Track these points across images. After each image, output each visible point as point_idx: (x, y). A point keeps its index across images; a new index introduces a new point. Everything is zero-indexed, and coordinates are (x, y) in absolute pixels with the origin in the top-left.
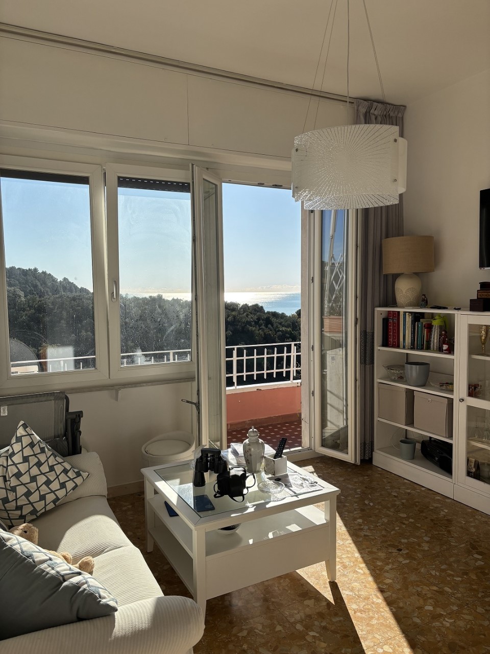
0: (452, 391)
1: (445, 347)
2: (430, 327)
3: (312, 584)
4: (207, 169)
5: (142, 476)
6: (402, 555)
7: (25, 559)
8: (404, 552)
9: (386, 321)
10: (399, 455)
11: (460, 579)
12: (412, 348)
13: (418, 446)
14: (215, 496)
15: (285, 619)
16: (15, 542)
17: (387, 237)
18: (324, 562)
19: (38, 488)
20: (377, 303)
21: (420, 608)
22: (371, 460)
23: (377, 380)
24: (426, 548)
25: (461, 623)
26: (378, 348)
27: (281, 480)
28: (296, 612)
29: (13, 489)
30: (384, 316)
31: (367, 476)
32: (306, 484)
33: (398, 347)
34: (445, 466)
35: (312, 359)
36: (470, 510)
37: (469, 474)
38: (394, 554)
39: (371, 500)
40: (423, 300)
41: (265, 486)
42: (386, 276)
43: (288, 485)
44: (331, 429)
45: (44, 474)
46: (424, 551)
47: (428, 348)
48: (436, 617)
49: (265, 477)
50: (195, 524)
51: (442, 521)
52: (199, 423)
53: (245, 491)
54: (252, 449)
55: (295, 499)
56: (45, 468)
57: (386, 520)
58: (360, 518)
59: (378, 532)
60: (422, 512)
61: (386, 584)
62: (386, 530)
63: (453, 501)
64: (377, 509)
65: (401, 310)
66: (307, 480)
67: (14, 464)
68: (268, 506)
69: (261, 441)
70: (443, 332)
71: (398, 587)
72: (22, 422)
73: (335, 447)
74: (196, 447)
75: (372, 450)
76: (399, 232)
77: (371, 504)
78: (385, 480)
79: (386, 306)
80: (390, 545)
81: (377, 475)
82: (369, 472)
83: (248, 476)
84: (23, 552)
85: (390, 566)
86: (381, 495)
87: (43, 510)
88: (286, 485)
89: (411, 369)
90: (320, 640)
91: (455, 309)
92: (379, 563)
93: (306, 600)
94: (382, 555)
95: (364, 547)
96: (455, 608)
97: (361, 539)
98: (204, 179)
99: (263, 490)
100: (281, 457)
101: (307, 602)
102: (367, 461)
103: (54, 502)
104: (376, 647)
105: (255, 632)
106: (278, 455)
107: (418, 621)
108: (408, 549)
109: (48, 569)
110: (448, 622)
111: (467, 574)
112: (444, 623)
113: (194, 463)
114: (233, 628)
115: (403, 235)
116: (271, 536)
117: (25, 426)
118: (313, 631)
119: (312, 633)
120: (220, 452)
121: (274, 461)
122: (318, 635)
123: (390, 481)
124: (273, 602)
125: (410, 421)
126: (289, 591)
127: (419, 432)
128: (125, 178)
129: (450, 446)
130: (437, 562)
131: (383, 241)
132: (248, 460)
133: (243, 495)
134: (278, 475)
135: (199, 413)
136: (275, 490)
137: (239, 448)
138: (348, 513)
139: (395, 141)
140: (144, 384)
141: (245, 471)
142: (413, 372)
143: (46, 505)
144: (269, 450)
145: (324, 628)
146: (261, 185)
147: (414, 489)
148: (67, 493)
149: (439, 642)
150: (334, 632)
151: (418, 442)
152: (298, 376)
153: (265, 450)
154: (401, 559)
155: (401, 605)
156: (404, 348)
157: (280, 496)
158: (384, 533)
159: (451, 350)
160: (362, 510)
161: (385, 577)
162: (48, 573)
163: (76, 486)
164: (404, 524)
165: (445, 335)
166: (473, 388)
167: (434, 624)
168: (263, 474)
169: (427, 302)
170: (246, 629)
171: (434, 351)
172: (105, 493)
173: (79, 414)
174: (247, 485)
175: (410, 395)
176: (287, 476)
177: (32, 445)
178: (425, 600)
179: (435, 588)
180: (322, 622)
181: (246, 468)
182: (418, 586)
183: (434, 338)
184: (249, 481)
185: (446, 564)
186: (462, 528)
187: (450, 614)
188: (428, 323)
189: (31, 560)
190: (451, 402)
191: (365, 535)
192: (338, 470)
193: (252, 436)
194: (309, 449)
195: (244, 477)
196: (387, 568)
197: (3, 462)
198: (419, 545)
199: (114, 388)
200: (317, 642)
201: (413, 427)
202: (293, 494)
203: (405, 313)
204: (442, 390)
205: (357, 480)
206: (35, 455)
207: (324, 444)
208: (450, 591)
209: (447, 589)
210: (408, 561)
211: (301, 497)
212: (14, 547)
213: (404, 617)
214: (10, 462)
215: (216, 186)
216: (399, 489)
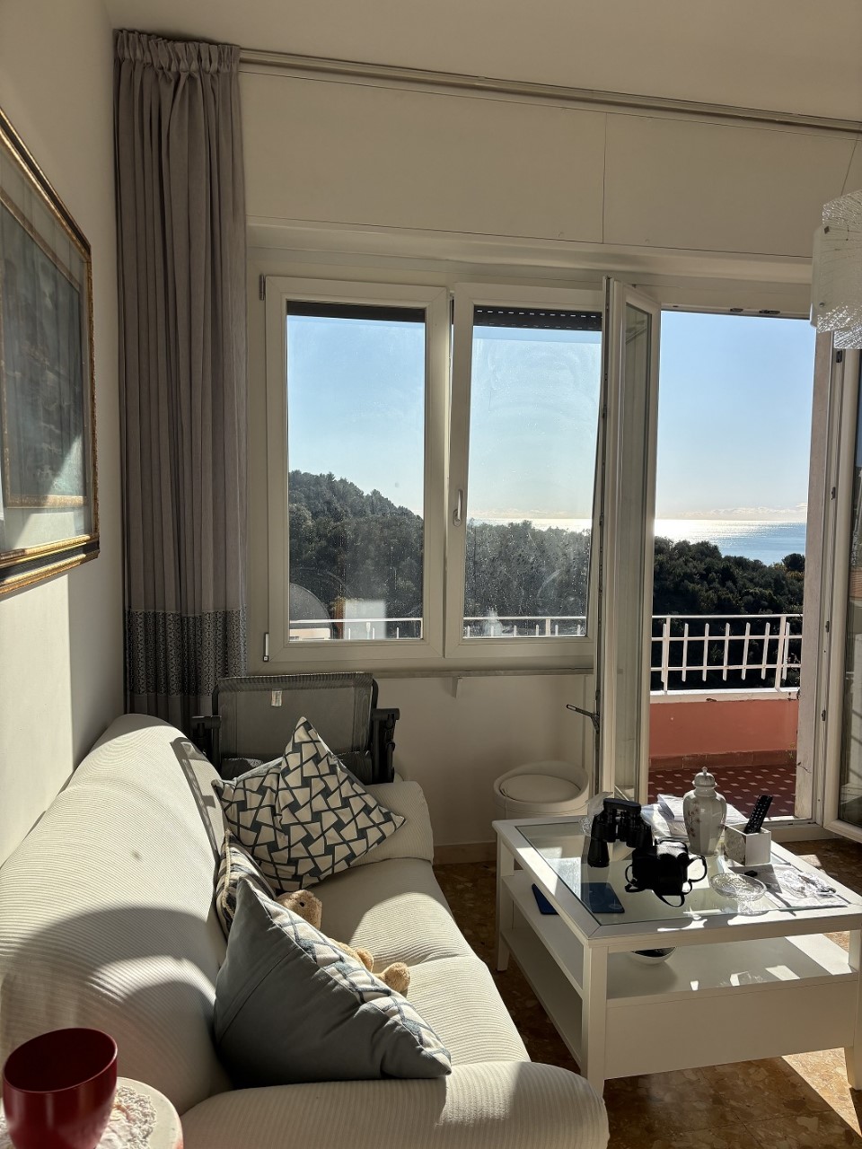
3: (814, 1087)
4: (634, 286)
5: (494, 834)
7: (301, 953)
14: (627, 889)
15: (757, 1144)
18: (842, 1050)
19: (323, 833)
27: (758, 876)
28: (779, 1135)
29: (286, 830)
32: (813, 889)
35: (826, 648)
41: (726, 882)
43: (773, 888)
44: (857, 789)
45: (333, 810)
49: (725, 865)
50: (590, 936)
52: (597, 750)
53: (686, 887)
54: (703, 811)
55: (788, 916)
56: (335, 801)
66: (814, 883)
67: (289, 788)
68: (731, 922)
69: (719, 796)
72: (303, 720)
74: (591, 797)
83: (692, 860)
84: (298, 940)
87: (330, 872)
88: (768, 887)
93: (800, 1115)
98: (628, 304)
99: (721, 889)
100: (758, 830)
101: (803, 1121)
103: (348, 859)
106: (754, 826)
109: (338, 977)
113: (587, 825)
114: (652, 1141)
116: (735, 980)
117: (307, 726)
120: (639, 808)
121: (745, 837)
124: (733, 1108)
126: (767, 1093)
128: (485, 308)
132: (692, 830)
133: (682, 894)
134: (752, 865)
135: (598, 732)
136: (746, 894)
137: (676, 805)
140: (502, 672)
141: (685, 849)
143: (334, 864)
144: (735, 817)
146: (736, 311)
148: (368, 848)
152: (792, 679)
153: (728, 815)
157: (755, 906)
162: (336, 983)
163: (384, 837)
168: (721, 859)
172: (431, 856)
173: (393, 714)
174: (689, 877)
176: (770, 869)
177: (316, 759)
181: (688, 844)
184: (695, 869)
189: (311, 956)
193: (703, 786)
194: (811, 821)
195: (684, 861)
197: (272, 782)
199: (452, 674)
202: (784, 907)
206: (320, 776)
207: (843, 813)
211: (800, 915)
212: (285, 929)
214: (282, 785)
215: (650, 316)
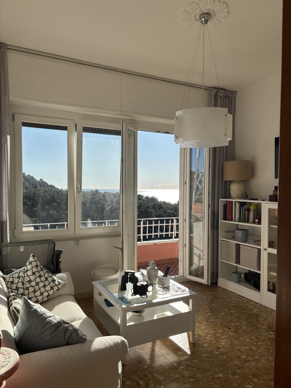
0: (260, 245)
1: (257, 221)
2: (249, 210)
4: (130, 123)
5: (93, 286)
6: (231, 332)
8: (232, 330)
9: (225, 206)
10: (231, 280)
11: (261, 343)
12: (240, 221)
13: (243, 276)
14: (132, 295)
15: (168, 361)
16: (37, 307)
17: (226, 161)
19: (40, 289)
20: (220, 196)
21: (238, 357)
22: (216, 283)
23: (220, 239)
24: (244, 328)
25: (260, 364)
26: (221, 221)
27: (166, 288)
28: (173, 357)
29: (27, 289)
30: (224, 203)
31: (214, 291)
32: (180, 290)
33: (232, 220)
34: (257, 286)
35: (185, 226)
36: (270, 310)
37: (269, 290)
38: (227, 331)
39: (215, 304)
40: (246, 195)
41: (158, 291)
42: (226, 182)
44: (194, 267)
45: (42, 282)
46: (243, 329)
47: (248, 221)
48: (247, 361)
51: (253, 315)
52: (122, 259)
53: (148, 293)
54: (152, 272)
56: (43, 279)
57: (223, 314)
58: (209, 312)
59: (219, 320)
60: (243, 310)
61: (222, 345)
62: (223, 319)
63: (260, 305)
64: (219, 308)
65: (234, 200)
67: (28, 276)
70: (256, 213)
71: (228, 346)
72: (32, 255)
73: (197, 276)
74: (121, 272)
75: (217, 277)
76: (233, 158)
77: (216, 306)
78: (224, 294)
79: (226, 198)
80: (224, 326)
81: (220, 291)
82: (215, 290)
83: (149, 286)
85: (224, 337)
86: (221, 301)
87: (42, 301)
89: (239, 233)
90: (186, 371)
91: (262, 200)
92: (218, 335)
94: (220, 331)
95: (211, 327)
96: (257, 357)
97: (209, 323)
98: (128, 129)
100: (167, 276)
101: (179, 353)
102: (214, 283)
103: (47, 296)
104: (214, 375)
105: (152, 366)
106: (165, 275)
107: (237, 363)
108: (234, 329)
110: (253, 364)
111: (265, 341)
112: (251, 364)
113: (120, 279)
114: (140, 364)
115: (235, 160)
117: (34, 256)
118: (182, 366)
119: (181, 367)
120: (134, 273)
121: (163, 278)
122: (184, 368)
123: (226, 294)
125: (238, 261)
127: (244, 267)
128: (86, 128)
129: (259, 275)
130: (250, 335)
131: (224, 163)
132: (149, 278)
133: (147, 295)
134: (165, 286)
135: (122, 254)
137: (145, 272)
138: (203, 310)
139: (226, 115)
140: (93, 238)
141: (147, 283)
142: (239, 234)
143: (43, 298)
144: (160, 273)
145: (188, 365)
146: (158, 132)
147: (240, 299)
148: (54, 292)
149: (248, 372)
150: (193, 367)
151: (243, 274)
152: (177, 236)
153: (158, 273)
154: (230, 333)
155: (229, 355)
156: (235, 221)
157: (165, 296)
158: (222, 320)
159: (259, 223)
160: (211, 309)
161: (221, 342)
162: (53, 322)
163: (59, 289)
164: (233, 316)
165: (257, 214)
166: (271, 243)
167: (246, 364)
168: (157, 285)
169: (247, 196)
171: (251, 223)
172: (74, 294)
173: (61, 252)
174: (149, 290)
175: (238, 246)
176: (169, 286)
177: (37, 266)
178: (242, 353)
179: (248, 348)
180: (187, 362)
182: (239, 346)
183: (251, 216)
184: (150, 288)
185: (254, 336)
186: (264, 319)
187: (255, 360)
188: (249, 207)
189: (45, 315)
190: (259, 250)
191: (212, 321)
192: (198, 288)
193: (152, 265)
194: (183, 276)
195: (147, 286)
196: (223, 337)
197: (22, 275)
198: (241, 327)
199: (77, 239)
200: (184, 371)
201: (240, 265)
203: (236, 202)
204: (255, 244)
205: (208, 294)
206: (38, 272)
207: (191, 273)
208: (256, 349)
209: (254, 348)
210: (234, 334)
211: (177, 297)
212: (37, 309)
213: (230, 361)
214: (26, 275)
215: (134, 132)
216: (232, 298)
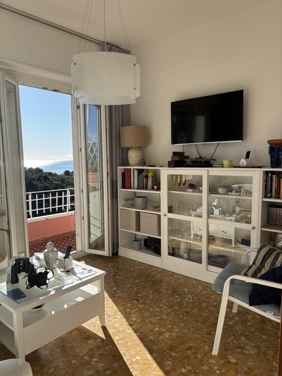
0: (160, 210)
1: (155, 187)
2: (147, 177)
3: (91, 330)
4: (8, 74)
6: (140, 303)
8: (140, 301)
9: (123, 174)
10: (133, 248)
11: (170, 310)
12: (138, 189)
13: (143, 242)
14: (27, 288)
15: (77, 355)
17: (122, 126)
18: (98, 316)
20: (118, 164)
21: (152, 330)
22: (117, 253)
23: (120, 208)
24: (152, 297)
25: (174, 334)
26: (120, 190)
27: (69, 272)
28: (83, 349)
30: (122, 171)
31: (116, 262)
32: (85, 271)
33: (131, 188)
34: (157, 251)
35: (82, 197)
36: (171, 273)
37: (169, 254)
38: (135, 304)
39: (119, 276)
40: (143, 162)
41: (60, 276)
42: (123, 148)
43: (75, 274)
44: (93, 238)
46: (150, 299)
47: (146, 188)
48: (161, 333)
49: (59, 271)
50: (15, 309)
51: (157, 281)
52: (10, 243)
53: (48, 281)
54: (50, 255)
55: (80, 281)
57: (129, 286)
58: (115, 287)
59: (126, 293)
60: (147, 278)
61: (133, 321)
62: (129, 291)
63: (162, 270)
64: (124, 280)
65: (132, 168)
66: (86, 269)
68: (63, 289)
69: (55, 249)
70: (154, 179)
71: (140, 321)
73: (96, 248)
75: (118, 247)
76: (129, 123)
77: (120, 278)
78: (126, 263)
79: (123, 166)
80: (133, 299)
81: (121, 261)
82: (117, 260)
83: (49, 272)
85: (134, 311)
86: (125, 272)
88: (73, 274)
89: (138, 200)
90: (99, 362)
91: (160, 166)
92: (128, 310)
93: (88, 341)
94: (129, 305)
95: (119, 303)
96: (170, 326)
97: (116, 299)
98: (6, 80)
99: (59, 279)
100: (68, 257)
101: (89, 342)
102: (115, 254)
104: (132, 358)
105: (59, 368)
106: (66, 257)
107: (152, 338)
108: (142, 299)
110: (167, 335)
111: (173, 307)
112: (165, 336)
113: (9, 270)
114: (44, 369)
115: (131, 125)
116: (66, 306)
118: (95, 358)
119: (94, 360)
120: (29, 259)
121: (64, 261)
122: (98, 360)
123: (128, 263)
124: (68, 347)
125: (138, 229)
126: (78, 338)
127: (143, 234)
129: (160, 239)
130: (158, 304)
131: (120, 128)
132: (47, 262)
133: (47, 284)
134: (67, 269)
135: (9, 236)
136: (67, 278)
137: (41, 255)
138: (108, 285)
141: (46, 269)
144: (61, 255)
145: (102, 355)
146: (45, 88)
147: (142, 266)
149: (164, 347)
150: (107, 356)
151: (143, 240)
153: (58, 255)
154: (139, 306)
155: (142, 331)
156: (134, 189)
157: (70, 281)
158: (128, 293)
159: (159, 189)
160: (115, 282)
161: (132, 317)
164: (139, 286)
165: (155, 181)
166: (170, 208)
167: (160, 338)
168: (58, 269)
169: (145, 163)
170: (53, 367)
171: (149, 190)
174: (48, 278)
175: (138, 214)
176: (73, 268)
178: (154, 325)
179: (159, 318)
180: (99, 351)
181: (46, 267)
182: (150, 318)
183: (149, 183)
184: (50, 275)
185: (162, 303)
186: (168, 283)
187: (168, 330)
188: (146, 174)
190: (159, 216)
191: (119, 296)
192: (99, 261)
193: (50, 247)
194: (82, 251)
195: (46, 273)
196: (133, 312)
198: (148, 296)
200: (98, 364)
201: (140, 232)
202: (79, 279)
203: (134, 169)
204: (154, 211)
205: (110, 266)
207: (90, 247)
208: (166, 318)
209: (165, 317)
210: (143, 306)
211: (83, 280)
213: (145, 337)
215: (15, 86)
216: (134, 267)
